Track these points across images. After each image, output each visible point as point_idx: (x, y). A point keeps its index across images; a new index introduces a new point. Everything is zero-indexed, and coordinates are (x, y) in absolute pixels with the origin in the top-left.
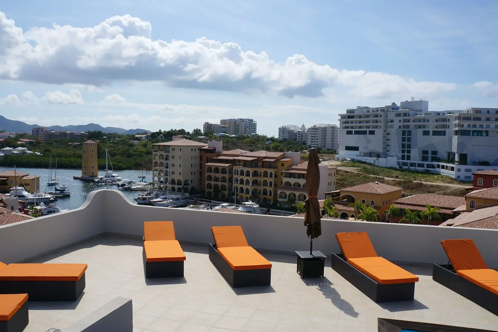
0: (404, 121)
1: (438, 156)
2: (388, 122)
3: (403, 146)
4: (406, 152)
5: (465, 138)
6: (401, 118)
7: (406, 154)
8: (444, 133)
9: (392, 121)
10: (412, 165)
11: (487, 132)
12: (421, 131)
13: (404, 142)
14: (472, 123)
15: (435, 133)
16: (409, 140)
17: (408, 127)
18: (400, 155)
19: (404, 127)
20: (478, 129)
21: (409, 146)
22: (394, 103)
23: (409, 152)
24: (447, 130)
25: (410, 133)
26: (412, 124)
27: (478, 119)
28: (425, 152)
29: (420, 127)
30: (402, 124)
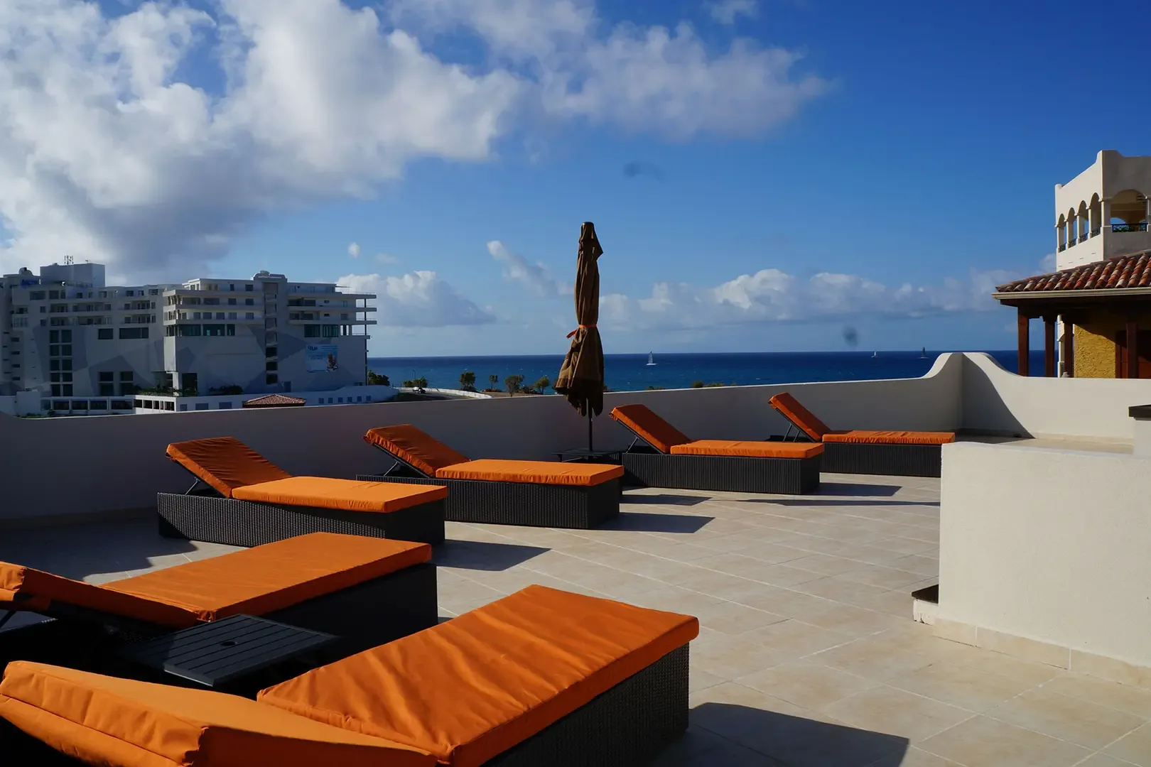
0: (53, 309)
1: (135, 382)
2: (12, 312)
3: (54, 365)
4: (61, 379)
5: (192, 341)
6: (47, 303)
7: (61, 383)
8: (144, 333)
9: (21, 311)
10: (80, 405)
11: (232, 327)
12: (93, 330)
13: (54, 357)
14: (202, 310)
15: (125, 334)
16: (68, 350)
17: (62, 322)
18: (47, 386)
19: (53, 321)
20: (214, 321)
21: (68, 364)
22: (25, 269)
23: (68, 377)
24: (151, 326)
25: (67, 335)
26: (71, 316)
27: (211, 301)
28: (106, 376)
29: (90, 321)
30: (47, 316)
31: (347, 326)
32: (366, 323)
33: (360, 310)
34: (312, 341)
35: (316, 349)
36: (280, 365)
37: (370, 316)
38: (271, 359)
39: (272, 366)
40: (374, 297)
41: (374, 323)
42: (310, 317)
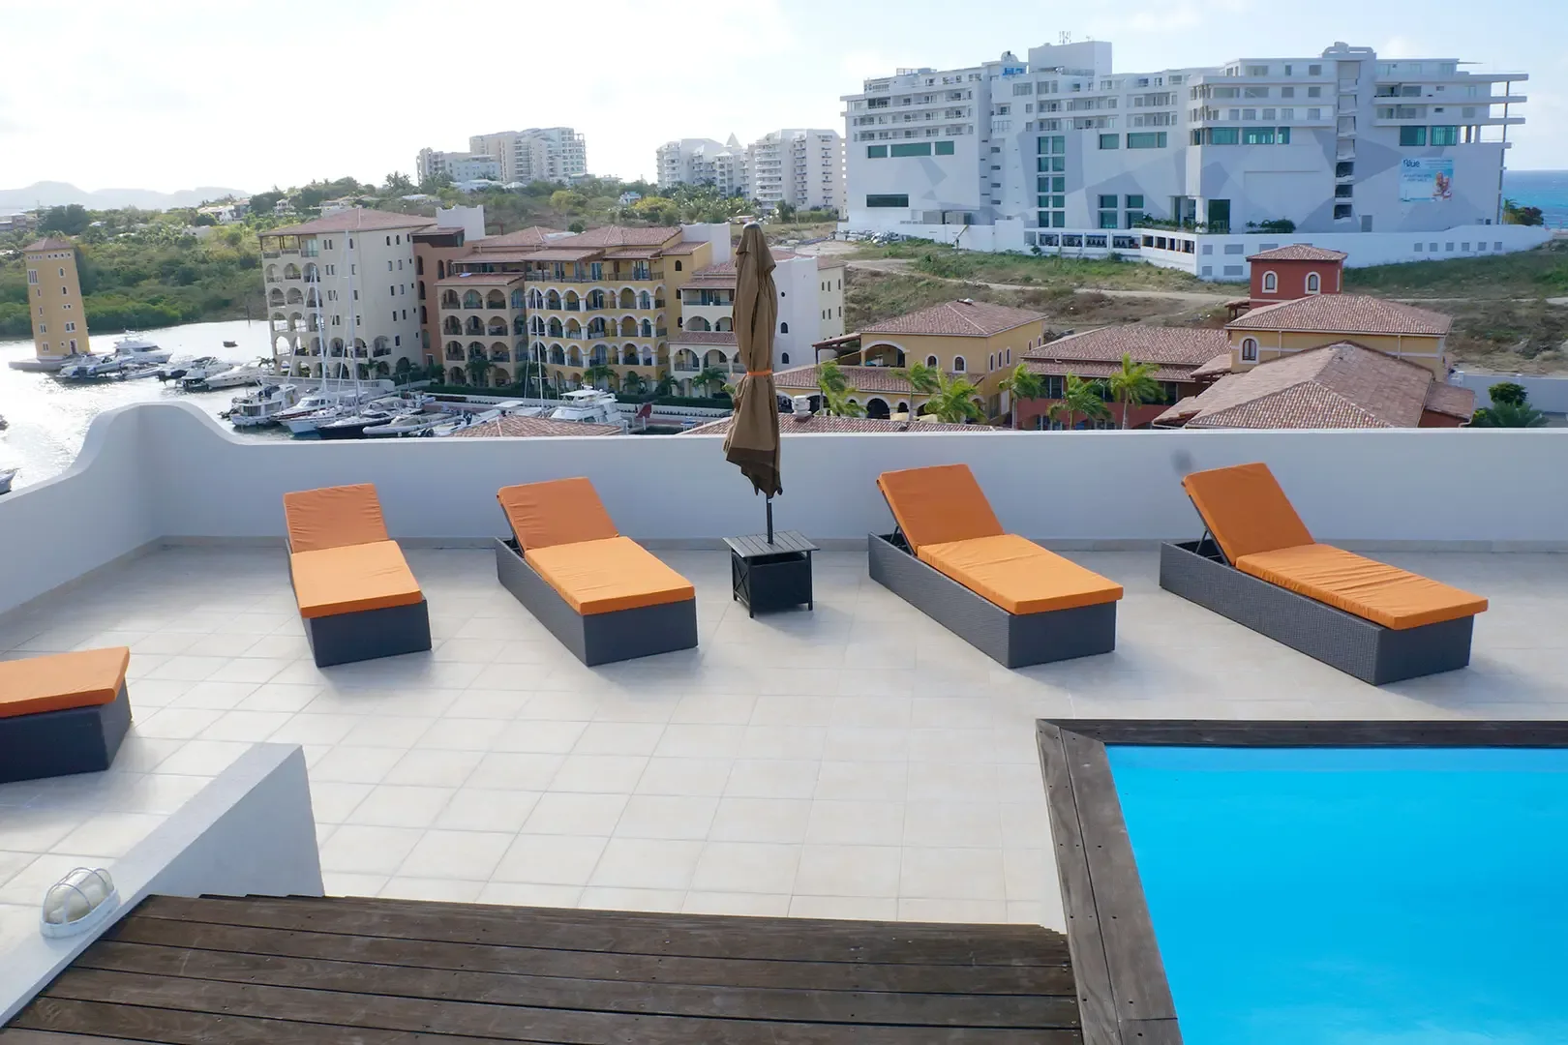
0: (1042, 106)
1: (1145, 211)
2: (992, 113)
3: (1042, 184)
4: (1051, 203)
5: (1222, 153)
6: (1032, 99)
7: (1051, 209)
8: (1160, 140)
9: (1003, 110)
10: (1071, 240)
11: (1285, 130)
12: (1090, 136)
13: (1043, 174)
14: (1242, 103)
15: (1132, 141)
16: (1058, 165)
17: (1054, 124)
18: (1033, 213)
19: (1042, 124)
20: (1259, 121)
21: (1059, 184)
22: (1009, 53)
23: (1059, 201)
24: (1169, 130)
25: (1059, 140)
26: (1064, 114)
27: (1258, 92)
28: (1106, 201)
29: (1089, 124)
30: (1033, 117)
31: (1473, 128)
32: (1505, 121)
33: (1497, 100)
34: (1411, 152)
35: (1416, 164)
36: (1355, 189)
37: (1515, 110)
38: (1344, 180)
39: (1343, 190)
40: (1525, 77)
41: (1521, 121)
42: (1411, 112)
